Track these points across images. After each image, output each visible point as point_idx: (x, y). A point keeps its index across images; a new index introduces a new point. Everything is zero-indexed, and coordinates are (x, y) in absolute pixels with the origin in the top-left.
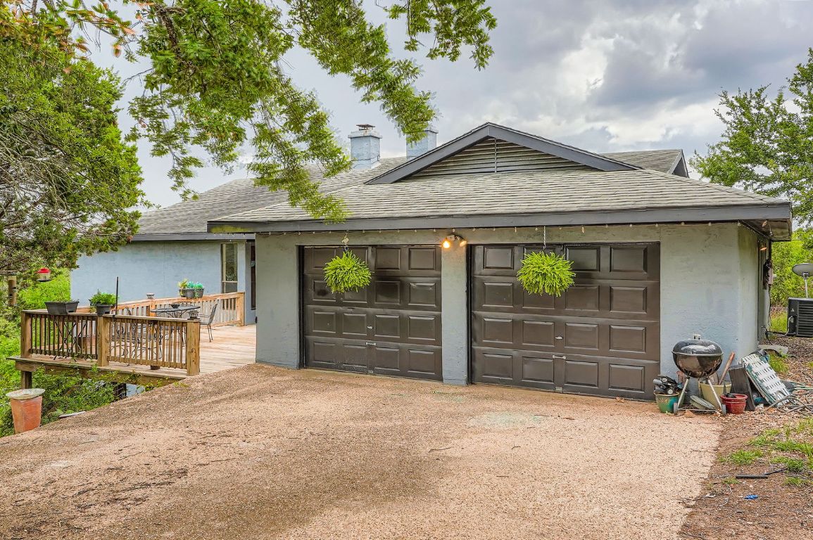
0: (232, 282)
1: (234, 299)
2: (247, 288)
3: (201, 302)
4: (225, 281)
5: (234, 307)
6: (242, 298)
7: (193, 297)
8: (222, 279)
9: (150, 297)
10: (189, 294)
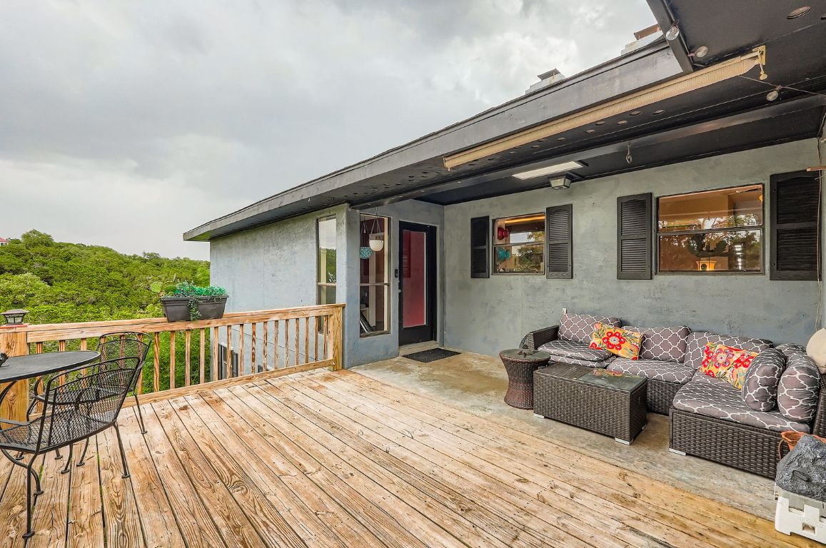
2: (349, 297)
4: (324, 282)
8: (319, 279)
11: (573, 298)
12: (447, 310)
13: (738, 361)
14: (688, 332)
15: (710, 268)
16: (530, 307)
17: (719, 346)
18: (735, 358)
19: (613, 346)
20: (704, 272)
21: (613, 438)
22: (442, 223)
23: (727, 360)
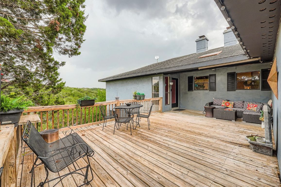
0: (156, 93)
1: (158, 100)
2: (163, 96)
3: (144, 102)
4: (153, 92)
5: (158, 104)
6: (161, 100)
7: (140, 99)
8: (152, 92)
9: (117, 98)
10: (138, 98)
11: (216, 95)
12: (181, 100)
13: (255, 106)
14: (244, 102)
15: (248, 88)
16: (205, 98)
17: (251, 104)
18: (254, 106)
19: (227, 105)
20: (247, 89)
21: (231, 120)
22: (179, 78)
23: (253, 106)
